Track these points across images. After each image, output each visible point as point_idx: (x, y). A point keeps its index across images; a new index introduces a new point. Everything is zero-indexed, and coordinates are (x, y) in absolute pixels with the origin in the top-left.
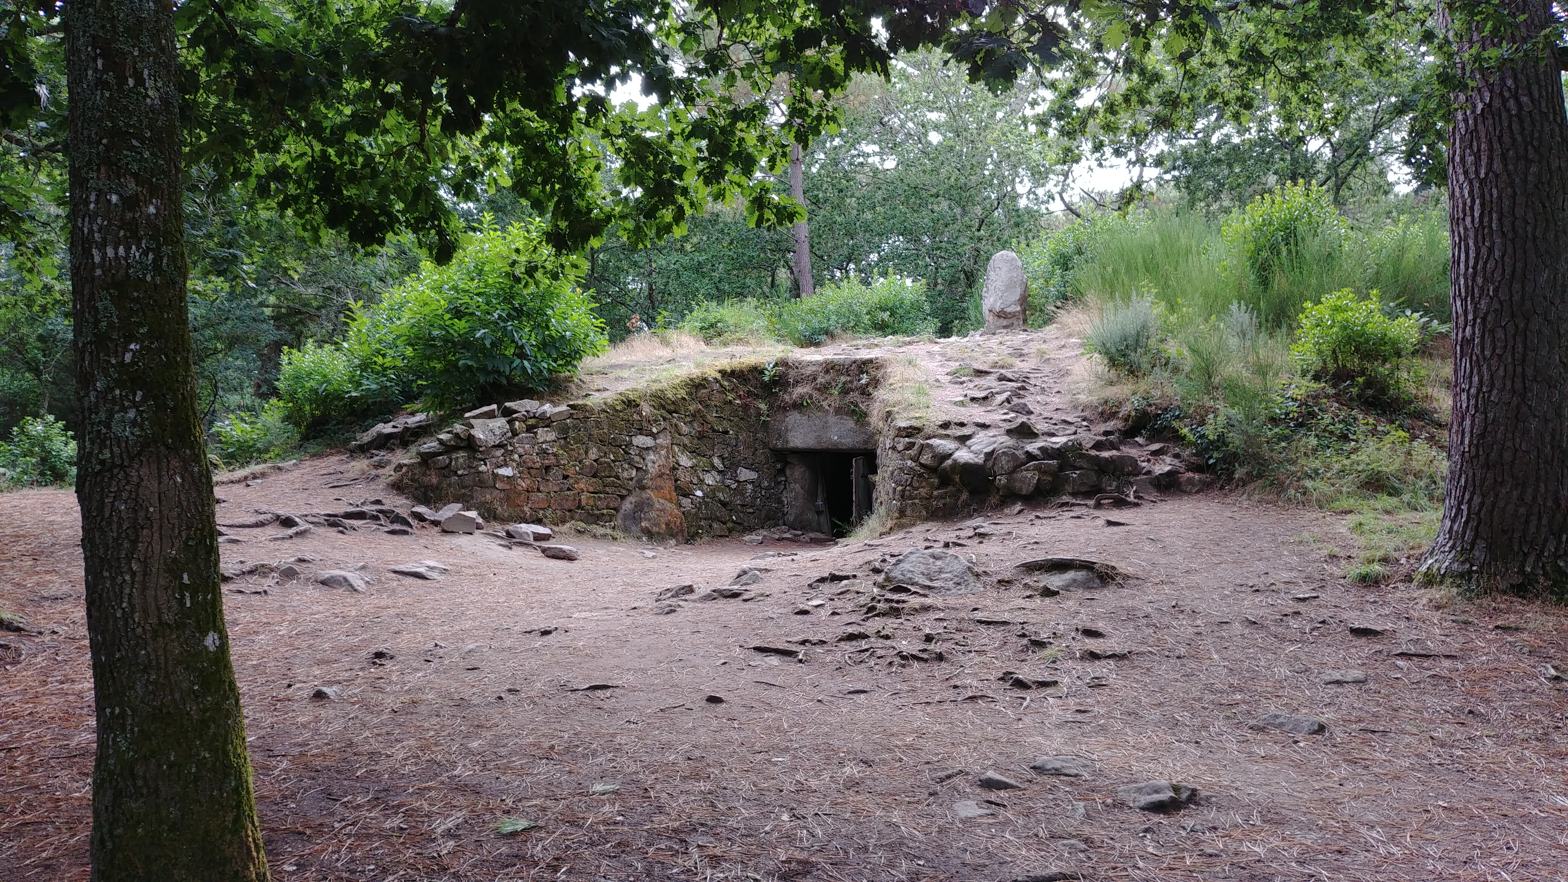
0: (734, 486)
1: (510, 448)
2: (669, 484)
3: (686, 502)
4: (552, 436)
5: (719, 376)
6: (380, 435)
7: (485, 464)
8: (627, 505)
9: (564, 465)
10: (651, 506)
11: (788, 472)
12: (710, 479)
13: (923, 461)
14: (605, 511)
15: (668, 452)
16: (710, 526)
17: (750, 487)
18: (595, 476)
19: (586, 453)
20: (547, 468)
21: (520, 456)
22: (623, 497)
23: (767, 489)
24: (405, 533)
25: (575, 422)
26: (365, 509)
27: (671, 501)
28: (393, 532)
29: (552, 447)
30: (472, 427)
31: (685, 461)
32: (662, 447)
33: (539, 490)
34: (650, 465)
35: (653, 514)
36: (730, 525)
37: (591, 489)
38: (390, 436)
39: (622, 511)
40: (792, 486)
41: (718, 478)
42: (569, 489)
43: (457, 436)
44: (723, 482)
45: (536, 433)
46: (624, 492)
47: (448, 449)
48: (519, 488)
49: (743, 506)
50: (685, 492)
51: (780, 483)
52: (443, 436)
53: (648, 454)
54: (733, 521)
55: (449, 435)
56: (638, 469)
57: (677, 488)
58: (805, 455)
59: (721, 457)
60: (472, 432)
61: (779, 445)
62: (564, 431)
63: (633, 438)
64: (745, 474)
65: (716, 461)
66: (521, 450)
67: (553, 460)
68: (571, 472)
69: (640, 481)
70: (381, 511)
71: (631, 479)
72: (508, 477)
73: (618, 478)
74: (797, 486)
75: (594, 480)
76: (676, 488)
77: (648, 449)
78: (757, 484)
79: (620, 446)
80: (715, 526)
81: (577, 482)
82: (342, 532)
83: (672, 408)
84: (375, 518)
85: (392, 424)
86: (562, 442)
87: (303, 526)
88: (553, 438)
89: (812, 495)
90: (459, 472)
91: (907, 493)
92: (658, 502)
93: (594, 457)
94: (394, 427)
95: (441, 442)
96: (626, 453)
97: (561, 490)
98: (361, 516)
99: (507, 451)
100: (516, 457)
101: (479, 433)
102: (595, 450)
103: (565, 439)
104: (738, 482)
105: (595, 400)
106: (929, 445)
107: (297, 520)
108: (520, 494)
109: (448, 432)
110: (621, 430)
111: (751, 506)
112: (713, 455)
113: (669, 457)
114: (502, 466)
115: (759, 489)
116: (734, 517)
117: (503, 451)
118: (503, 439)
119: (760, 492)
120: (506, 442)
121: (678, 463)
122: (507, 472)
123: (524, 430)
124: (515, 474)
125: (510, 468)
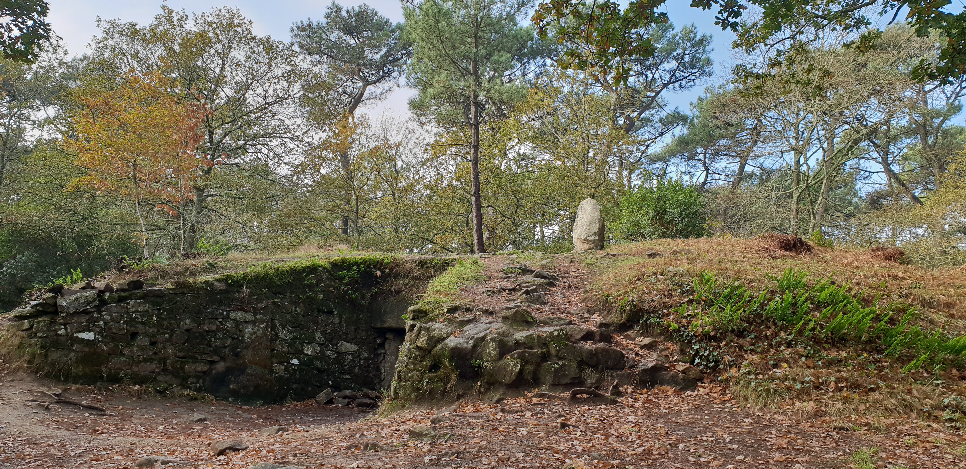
0: (333, 357)
1: (96, 315)
2: (265, 353)
3: (279, 368)
4: (144, 307)
7: (66, 329)
8: (216, 369)
9: (153, 332)
10: (243, 370)
11: (389, 347)
12: (310, 350)
13: (419, 344)
14: (192, 374)
15: (267, 325)
16: (304, 389)
17: (349, 357)
18: (186, 344)
19: (179, 324)
20: (133, 335)
21: (106, 323)
22: (214, 362)
23: (365, 359)
27: (265, 367)
29: (143, 316)
30: (61, 294)
31: (285, 334)
32: (261, 321)
33: (121, 354)
34: (246, 336)
35: (244, 378)
36: (326, 388)
37: (179, 354)
39: (212, 375)
40: (389, 357)
41: (318, 349)
42: (156, 354)
43: (45, 302)
44: (322, 353)
45: (128, 304)
46: (216, 358)
47: (36, 313)
48: (100, 351)
49: (340, 373)
50: (280, 359)
51: (379, 355)
53: (247, 327)
54: (329, 386)
55: (39, 301)
56: (233, 339)
59: (323, 332)
60: (60, 299)
61: (378, 325)
62: (158, 303)
63: (231, 313)
64: (347, 347)
65: (318, 335)
66: (107, 318)
67: (140, 327)
68: (160, 339)
69: (234, 349)
71: (225, 347)
72: (88, 341)
73: (210, 346)
74: (393, 358)
75: (186, 347)
76: (273, 356)
77: (246, 322)
79: (216, 319)
81: (165, 348)
86: (156, 313)
88: (146, 309)
90: (40, 335)
92: (252, 368)
93: (186, 327)
95: (31, 307)
96: (222, 325)
97: (146, 354)
99: (92, 318)
100: (101, 323)
101: (62, 302)
102: (188, 321)
103: (159, 311)
104: (338, 353)
106: (426, 329)
108: (100, 356)
110: (219, 305)
111: (348, 374)
112: (317, 330)
113: (267, 330)
114: (83, 331)
115: (357, 360)
116: (330, 382)
117: (87, 317)
118: (88, 307)
119: (359, 362)
120: (92, 310)
121: (276, 335)
122: (89, 336)
123: (115, 300)
124: (95, 339)
125: (92, 333)
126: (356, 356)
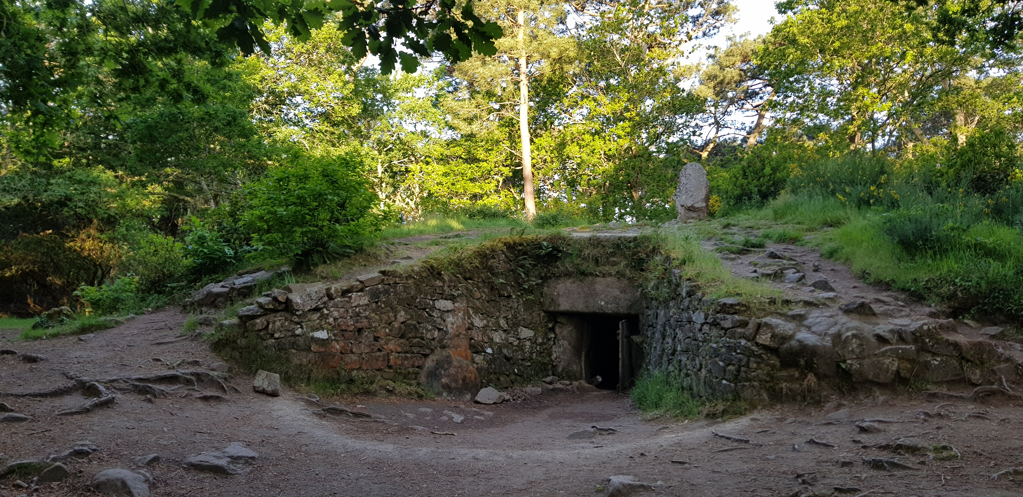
0: (516, 343)
1: (326, 312)
2: (464, 343)
3: (479, 358)
4: (365, 300)
5: (505, 249)
6: (210, 294)
7: (302, 327)
8: (430, 363)
9: (375, 327)
10: (450, 363)
11: (557, 330)
12: (498, 337)
13: (760, 341)
14: (411, 370)
15: (464, 314)
16: (498, 379)
17: (528, 343)
18: (401, 337)
19: (395, 316)
20: (360, 330)
21: (335, 319)
22: (426, 356)
23: (541, 344)
24: (217, 399)
25: (386, 287)
26: (179, 372)
27: (466, 358)
28: (205, 399)
29: (365, 310)
30: (290, 291)
31: (478, 322)
32: (459, 309)
33: (352, 352)
34: (449, 326)
35: (452, 371)
36: (513, 377)
37: (399, 349)
38: (218, 295)
39: (425, 369)
40: (561, 342)
41: (504, 336)
42: (379, 350)
43: (275, 299)
44: (507, 340)
45: (350, 297)
46: (428, 351)
47: (266, 311)
48: (334, 350)
49: (523, 360)
50: (476, 349)
51: (549, 339)
52: (262, 300)
53: (448, 317)
54: (515, 374)
55: (268, 299)
56: (440, 329)
57: (472, 346)
58: (571, 316)
59: (506, 318)
60: (291, 296)
61: (552, 309)
62: (375, 296)
63: (436, 302)
64: (526, 333)
65: (502, 322)
66: (336, 314)
67: (365, 323)
68: (381, 334)
69: (441, 340)
70: (197, 375)
71: (434, 339)
72: (323, 340)
73: (423, 339)
74: (566, 343)
75: (402, 341)
76: (470, 346)
77: (448, 311)
78: (533, 340)
79: (424, 309)
80: (502, 379)
81: (386, 344)
82: (150, 401)
83: (468, 275)
84: (188, 382)
85: (221, 284)
86: (374, 305)
87: (106, 395)
88: (366, 302)
89: (577, 351)
90: (276, 335)
91: (743, 374)
92: (456, 360)
93: (402, 319)
94: (223, 287)
95: (260, 306)
96: (430, 315)
97: (372, 351)
98: (172, 379)
99: (322, 315)
100: (331, 320)
101: (296, 298)
102: (403, 313)
103: (377, 302)
104: (519, 339)
105: (402, 266)
106: (766, 324)
107: (101, 388)
108: (334, 356)
109: (267, 296)
110: (426, 295)
111: (529, 360)
112: (499, 316)
113: (465, 319)
114: (317, 329)
115: (535, 345)
116: (516, 370)
117: (319, 314)
118: (319, 303)
119: (536, 348)
120: (322, 306)
121: (472, 324)
122: (322, 335)
123: (340, 294)
124: (330, 337)
125: (325, 331)
126: (533, 341)
